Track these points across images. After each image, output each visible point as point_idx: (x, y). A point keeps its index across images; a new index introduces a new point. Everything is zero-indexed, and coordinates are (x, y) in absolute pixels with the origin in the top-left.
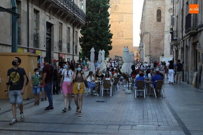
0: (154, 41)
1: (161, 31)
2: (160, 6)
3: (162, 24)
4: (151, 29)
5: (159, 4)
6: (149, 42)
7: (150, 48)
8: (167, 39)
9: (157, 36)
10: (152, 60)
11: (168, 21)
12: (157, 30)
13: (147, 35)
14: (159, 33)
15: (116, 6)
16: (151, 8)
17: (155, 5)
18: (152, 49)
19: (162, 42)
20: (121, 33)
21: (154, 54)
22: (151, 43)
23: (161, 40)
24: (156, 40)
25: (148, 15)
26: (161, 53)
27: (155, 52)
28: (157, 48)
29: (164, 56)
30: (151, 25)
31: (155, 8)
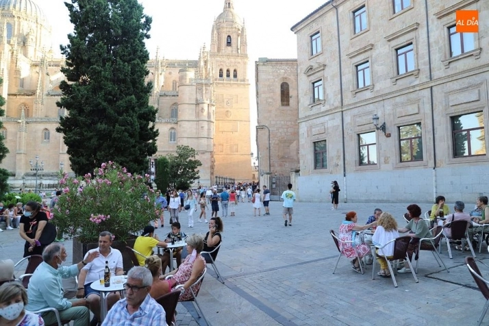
0: (278, 144)
1: (291, 124)
2: (286, 75)
3: (291, 110)
4: (270, 119)
5: (285, 73)
6: (268, 146)
7: (270, 157)
8: (306, 135)
9: (283, 134)
10: (274, 183)
11: (305, 95)
12: (283, 122)
13: (263, 131)
14: (287, 128)
15: (227, 111)
16: (269, 79)
17: (275, 74)
18: (274, 159)
19: (294, 145)
20: (235, 147)
21: (277, 169)
22: (271, 148)
23: (291, 142)
24: (280, 141)
25: (264, 93)
26: (293, 167)
27: (281, 165)
28: (283, 158)
29: (300, 173)
30: (270, 111)
31: (276, 80)
